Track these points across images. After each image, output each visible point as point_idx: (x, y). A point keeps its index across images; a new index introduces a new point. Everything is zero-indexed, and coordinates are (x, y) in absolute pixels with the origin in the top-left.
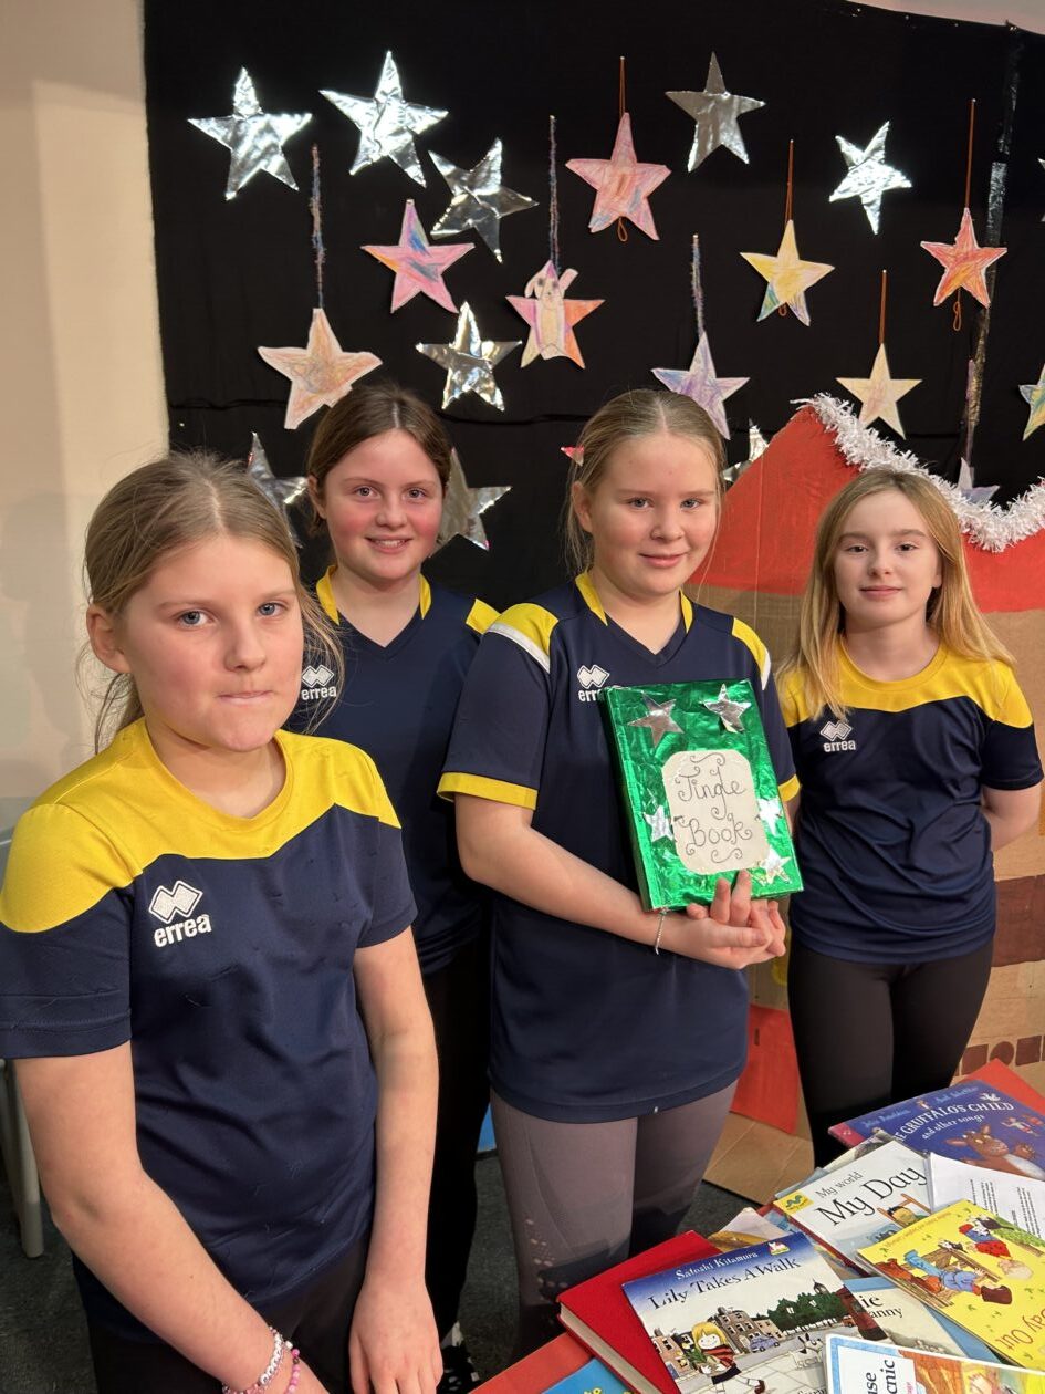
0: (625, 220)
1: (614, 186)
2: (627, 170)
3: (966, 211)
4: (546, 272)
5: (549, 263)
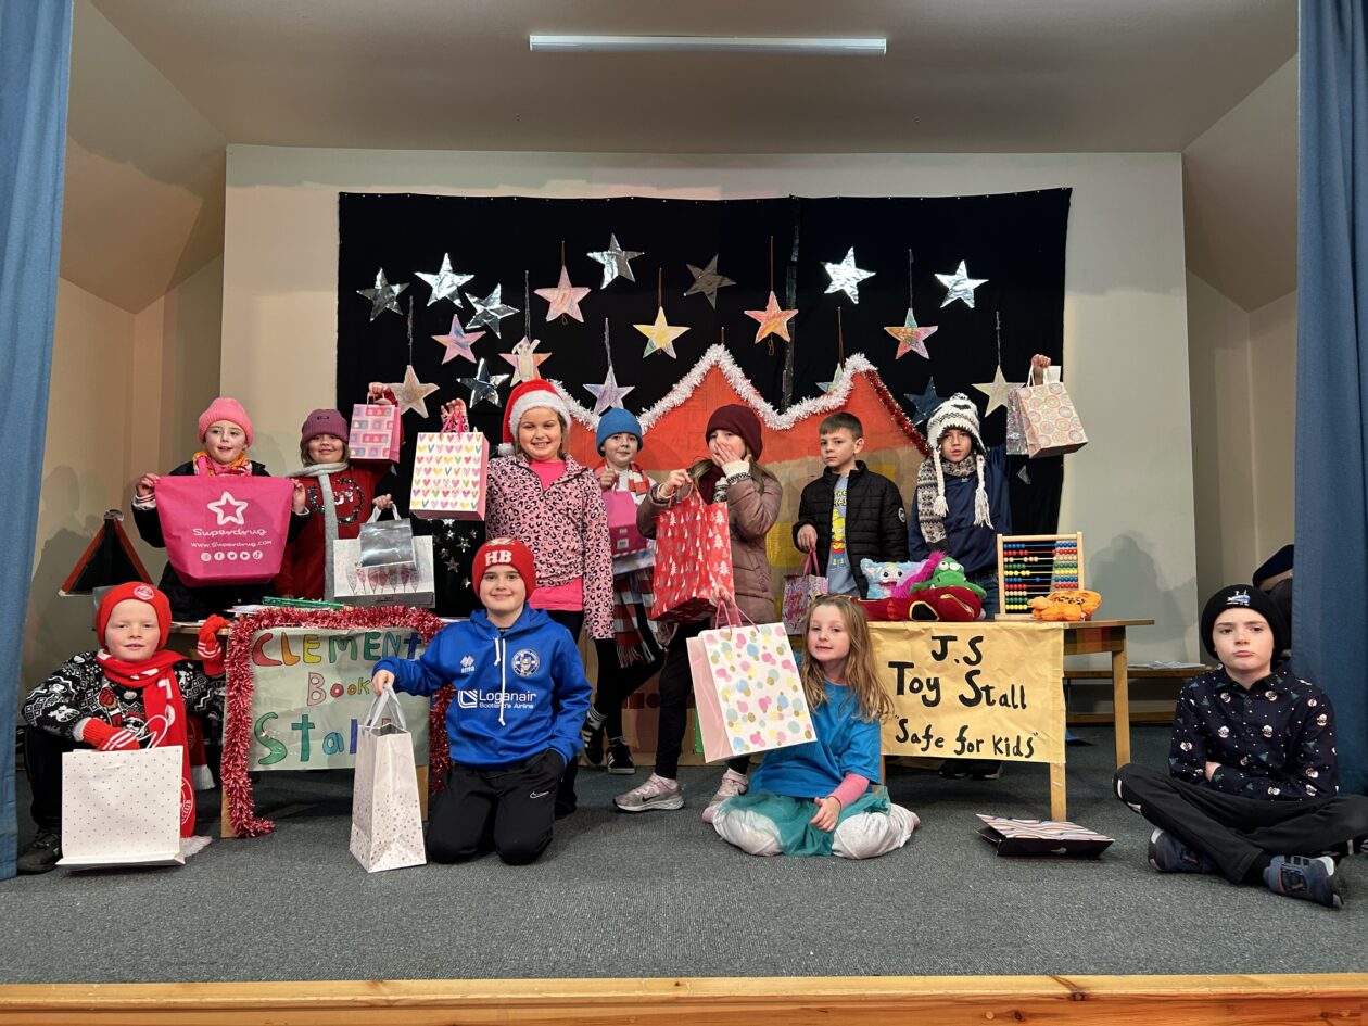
0: (566, 314)
1: (560, 299)
2: (567, 292)
3: (772, 293)
4: (524, 341)
5: (525, 338)
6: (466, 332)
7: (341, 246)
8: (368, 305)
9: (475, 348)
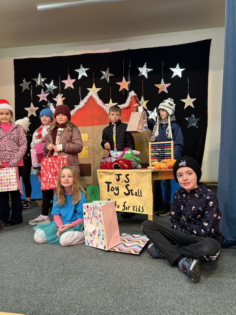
0: (69, 87)
1: (68, 83)
2: (70, 81)
3: (124, 77)
4: (59, 95)
5: (59, 94)
6: (45, 93)
7: (15, 73)
8: (22, 88)
9: (47, 97)
